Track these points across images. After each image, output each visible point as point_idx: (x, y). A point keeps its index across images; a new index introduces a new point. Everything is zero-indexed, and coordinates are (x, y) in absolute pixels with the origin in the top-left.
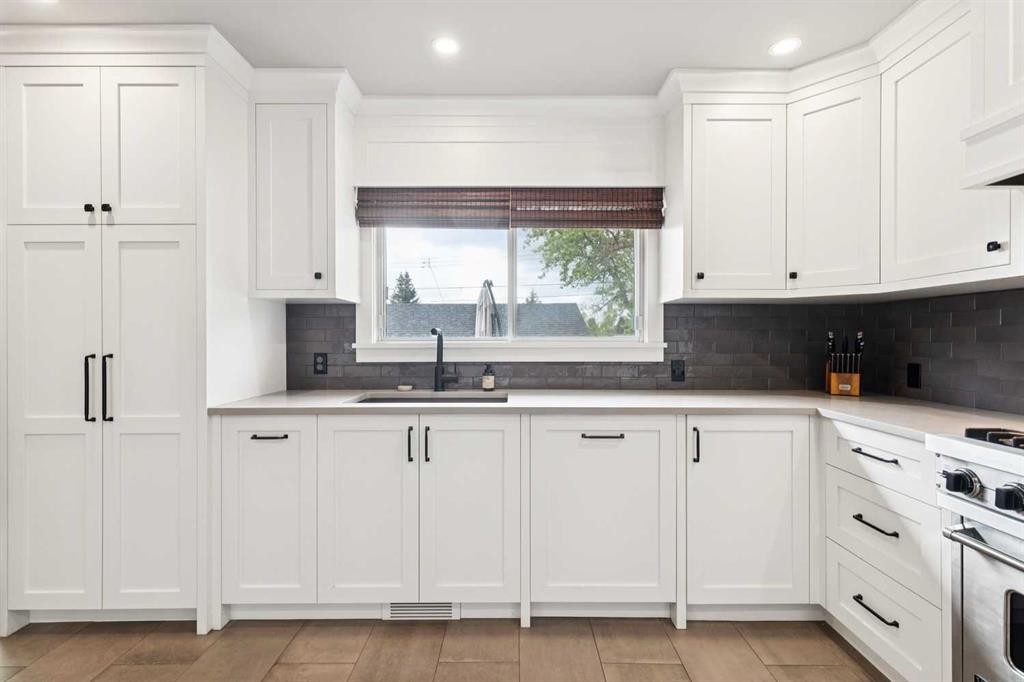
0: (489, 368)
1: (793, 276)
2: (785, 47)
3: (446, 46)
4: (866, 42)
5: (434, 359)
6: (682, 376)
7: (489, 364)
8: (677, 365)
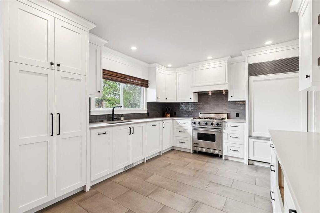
0: (122, 115)
1: (167, 99)
2: (170, 66)
3: (134, 48)
4: (176, 68)
5: (112, 114)
6: (148, 115)
7: (122, 114)
8: (148, 114)
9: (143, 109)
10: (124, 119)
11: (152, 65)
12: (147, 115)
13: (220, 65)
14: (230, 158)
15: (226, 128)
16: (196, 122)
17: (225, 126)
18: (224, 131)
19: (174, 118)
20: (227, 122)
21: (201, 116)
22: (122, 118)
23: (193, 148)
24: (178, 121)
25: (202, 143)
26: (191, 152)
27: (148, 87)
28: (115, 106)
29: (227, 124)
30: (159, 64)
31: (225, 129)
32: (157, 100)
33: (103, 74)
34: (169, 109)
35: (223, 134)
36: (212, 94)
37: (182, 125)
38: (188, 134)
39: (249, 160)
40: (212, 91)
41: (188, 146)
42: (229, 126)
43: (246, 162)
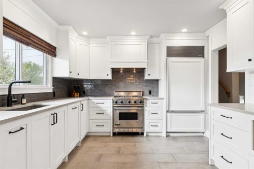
1: (78, 74)
4: (90, 38)
6: (54, 96)
7: (23, 95)
8: (54, 93)
9: (49, 88)
10: (28, 102)
11: (62, 28)
12: (52, 96)
13: (140, 43)
14: (150, 134)
15: (148, 105)
16: (118, 101)
17: (146, 104)
18: (145, 108)
19: (90, 98)
20: (148, 99)
21: (116, 94)
22: (24, 101)
23: (113, 130)
24: (94, 101)
25: (124, 123)
26: (112, 135)
27: (55, 56)
28: (11, 82)
29: (148, 101)
30: (73, 28)
31: (146, 106)
32: (70, 75)
33: (4, 26)
34: (78, 87)
35: (145, 111)
36: (123, 71)
37: (99, 105)
38: (108, 115)
39: (167, 132)
40: (123, 68)
41: (108, 129)
42: (150, 103)
43: (164, 134)
